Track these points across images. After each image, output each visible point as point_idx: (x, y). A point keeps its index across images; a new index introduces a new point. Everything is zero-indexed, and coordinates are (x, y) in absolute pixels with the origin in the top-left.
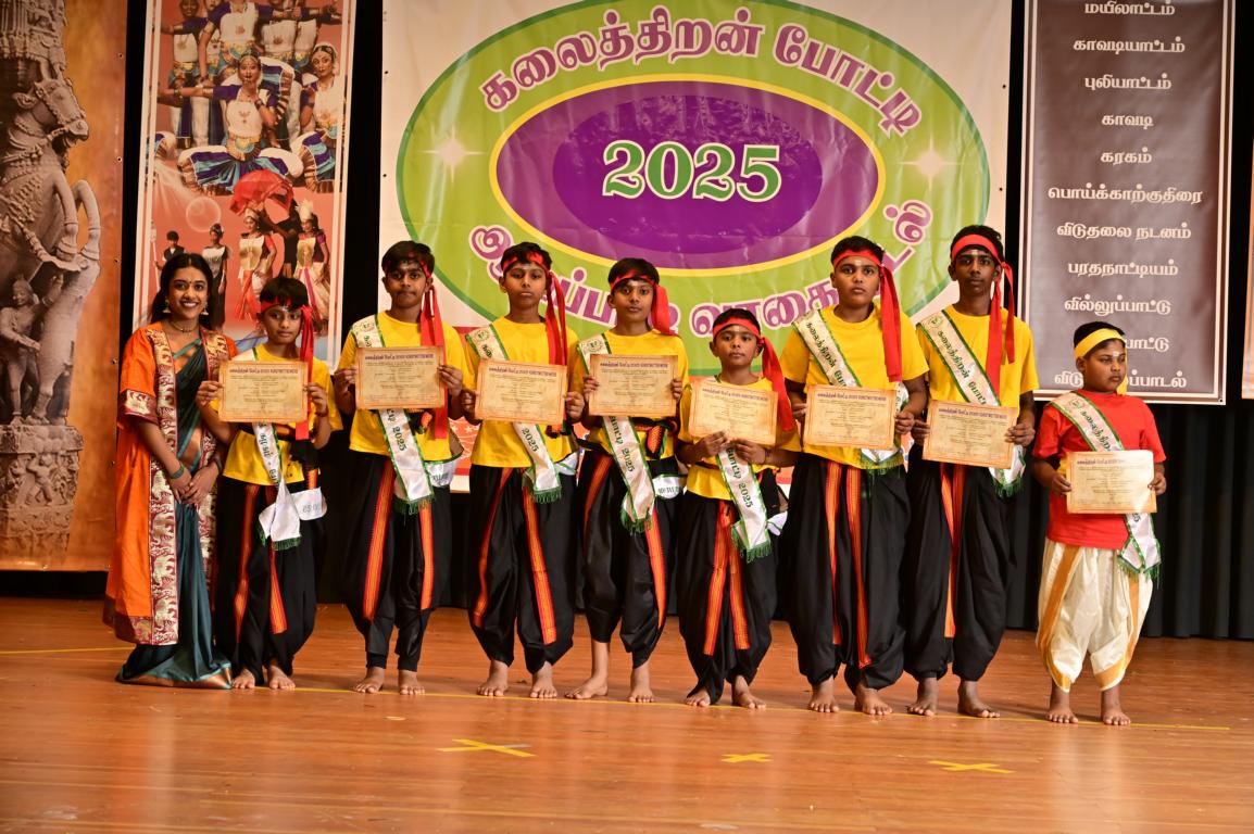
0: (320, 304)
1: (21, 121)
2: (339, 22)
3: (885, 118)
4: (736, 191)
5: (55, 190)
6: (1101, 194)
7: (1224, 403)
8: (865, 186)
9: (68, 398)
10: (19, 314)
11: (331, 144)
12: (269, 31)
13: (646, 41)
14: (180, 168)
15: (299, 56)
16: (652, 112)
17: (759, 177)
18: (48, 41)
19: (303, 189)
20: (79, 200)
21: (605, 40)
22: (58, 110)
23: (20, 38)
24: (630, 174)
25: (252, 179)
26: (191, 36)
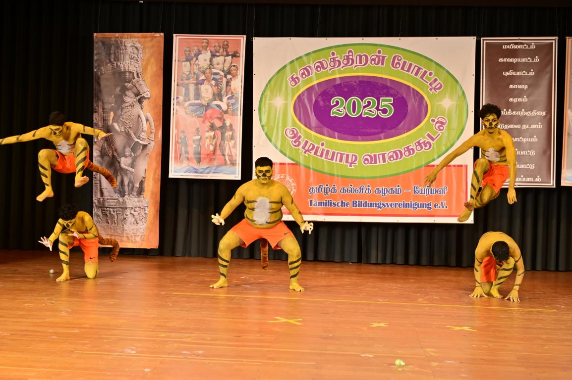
0: (233, 154)
1: (127, 93)
2: (239, 57)
3: (430, 87)
4: (378, 114)
5: (139, 116)
6: (510, 113)
7: (555, 187)
8: (423, 111)
9: (144, 188)
10: (127, 159)
11: (237, 99)
12: (215, 60)
13: (345, 62)
14: (185, 108)
15: (225, 69)
16: (348, 86)
17: (386, 109)
18: (137, 65)
19: (227, 115)
20: (147, 120)
21: (331, 62)
22: (140, 89)
23: (127, 64)
24: (341, 108)
25: (209, 111)
26: (188, 63)
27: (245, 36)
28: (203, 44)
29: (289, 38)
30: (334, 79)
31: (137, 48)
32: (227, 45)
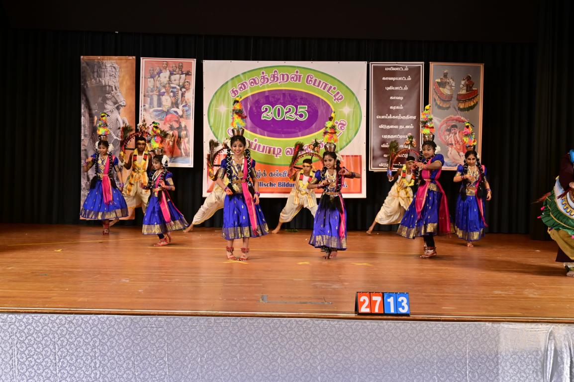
0: (187, 148)
1: (108, 102)
2: (191, 75)
3: (334, 98)
4: (297, 118)
5: (117, 120)
6: (390, 117)
11: (189, 107)
12: (173, 77)
13: (272, 79)
14: (150, 114)
15: (181, 84)
16: (274, 97)
17: (302, 114)
18: (115, 81)
19: (182, 119)
20: (124, 122)
21: (262, 79)
22: (117, 99)
23: (106, 80)
24: (269, 114)
25: (169, 116)
26: (152, 79)
27: (195, 60)
28: (164, 65)
29: (230, 61)
30: (264, 92)
31: (114, 68)
32: (182, 66)
